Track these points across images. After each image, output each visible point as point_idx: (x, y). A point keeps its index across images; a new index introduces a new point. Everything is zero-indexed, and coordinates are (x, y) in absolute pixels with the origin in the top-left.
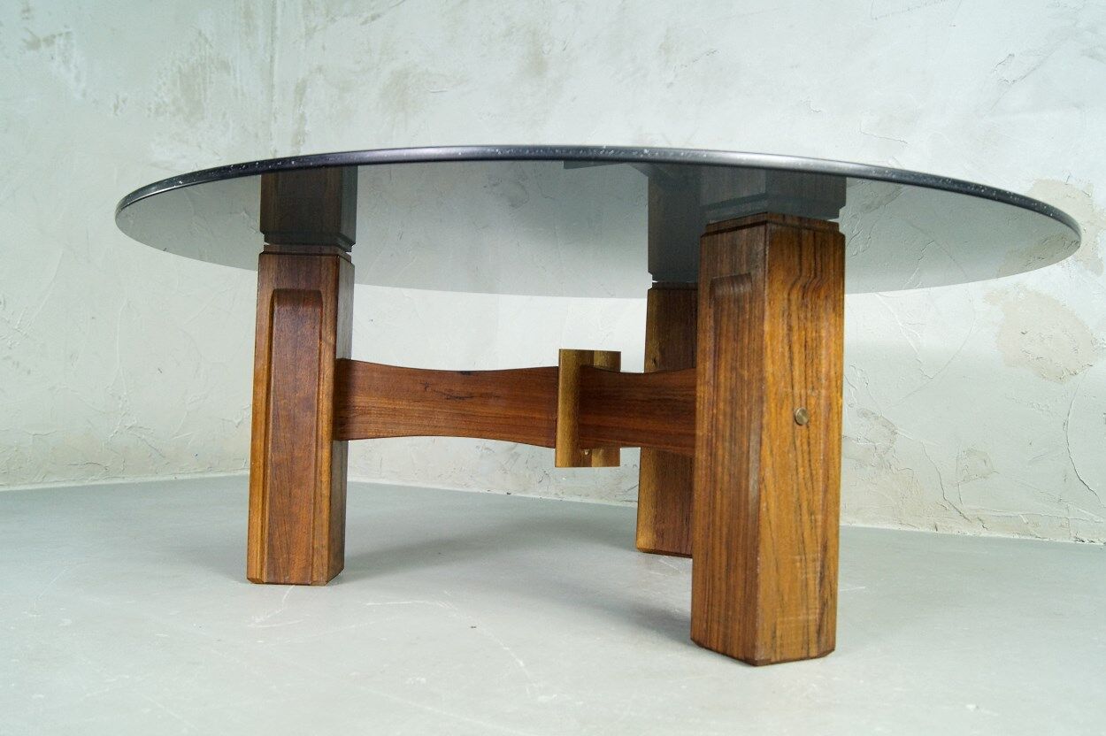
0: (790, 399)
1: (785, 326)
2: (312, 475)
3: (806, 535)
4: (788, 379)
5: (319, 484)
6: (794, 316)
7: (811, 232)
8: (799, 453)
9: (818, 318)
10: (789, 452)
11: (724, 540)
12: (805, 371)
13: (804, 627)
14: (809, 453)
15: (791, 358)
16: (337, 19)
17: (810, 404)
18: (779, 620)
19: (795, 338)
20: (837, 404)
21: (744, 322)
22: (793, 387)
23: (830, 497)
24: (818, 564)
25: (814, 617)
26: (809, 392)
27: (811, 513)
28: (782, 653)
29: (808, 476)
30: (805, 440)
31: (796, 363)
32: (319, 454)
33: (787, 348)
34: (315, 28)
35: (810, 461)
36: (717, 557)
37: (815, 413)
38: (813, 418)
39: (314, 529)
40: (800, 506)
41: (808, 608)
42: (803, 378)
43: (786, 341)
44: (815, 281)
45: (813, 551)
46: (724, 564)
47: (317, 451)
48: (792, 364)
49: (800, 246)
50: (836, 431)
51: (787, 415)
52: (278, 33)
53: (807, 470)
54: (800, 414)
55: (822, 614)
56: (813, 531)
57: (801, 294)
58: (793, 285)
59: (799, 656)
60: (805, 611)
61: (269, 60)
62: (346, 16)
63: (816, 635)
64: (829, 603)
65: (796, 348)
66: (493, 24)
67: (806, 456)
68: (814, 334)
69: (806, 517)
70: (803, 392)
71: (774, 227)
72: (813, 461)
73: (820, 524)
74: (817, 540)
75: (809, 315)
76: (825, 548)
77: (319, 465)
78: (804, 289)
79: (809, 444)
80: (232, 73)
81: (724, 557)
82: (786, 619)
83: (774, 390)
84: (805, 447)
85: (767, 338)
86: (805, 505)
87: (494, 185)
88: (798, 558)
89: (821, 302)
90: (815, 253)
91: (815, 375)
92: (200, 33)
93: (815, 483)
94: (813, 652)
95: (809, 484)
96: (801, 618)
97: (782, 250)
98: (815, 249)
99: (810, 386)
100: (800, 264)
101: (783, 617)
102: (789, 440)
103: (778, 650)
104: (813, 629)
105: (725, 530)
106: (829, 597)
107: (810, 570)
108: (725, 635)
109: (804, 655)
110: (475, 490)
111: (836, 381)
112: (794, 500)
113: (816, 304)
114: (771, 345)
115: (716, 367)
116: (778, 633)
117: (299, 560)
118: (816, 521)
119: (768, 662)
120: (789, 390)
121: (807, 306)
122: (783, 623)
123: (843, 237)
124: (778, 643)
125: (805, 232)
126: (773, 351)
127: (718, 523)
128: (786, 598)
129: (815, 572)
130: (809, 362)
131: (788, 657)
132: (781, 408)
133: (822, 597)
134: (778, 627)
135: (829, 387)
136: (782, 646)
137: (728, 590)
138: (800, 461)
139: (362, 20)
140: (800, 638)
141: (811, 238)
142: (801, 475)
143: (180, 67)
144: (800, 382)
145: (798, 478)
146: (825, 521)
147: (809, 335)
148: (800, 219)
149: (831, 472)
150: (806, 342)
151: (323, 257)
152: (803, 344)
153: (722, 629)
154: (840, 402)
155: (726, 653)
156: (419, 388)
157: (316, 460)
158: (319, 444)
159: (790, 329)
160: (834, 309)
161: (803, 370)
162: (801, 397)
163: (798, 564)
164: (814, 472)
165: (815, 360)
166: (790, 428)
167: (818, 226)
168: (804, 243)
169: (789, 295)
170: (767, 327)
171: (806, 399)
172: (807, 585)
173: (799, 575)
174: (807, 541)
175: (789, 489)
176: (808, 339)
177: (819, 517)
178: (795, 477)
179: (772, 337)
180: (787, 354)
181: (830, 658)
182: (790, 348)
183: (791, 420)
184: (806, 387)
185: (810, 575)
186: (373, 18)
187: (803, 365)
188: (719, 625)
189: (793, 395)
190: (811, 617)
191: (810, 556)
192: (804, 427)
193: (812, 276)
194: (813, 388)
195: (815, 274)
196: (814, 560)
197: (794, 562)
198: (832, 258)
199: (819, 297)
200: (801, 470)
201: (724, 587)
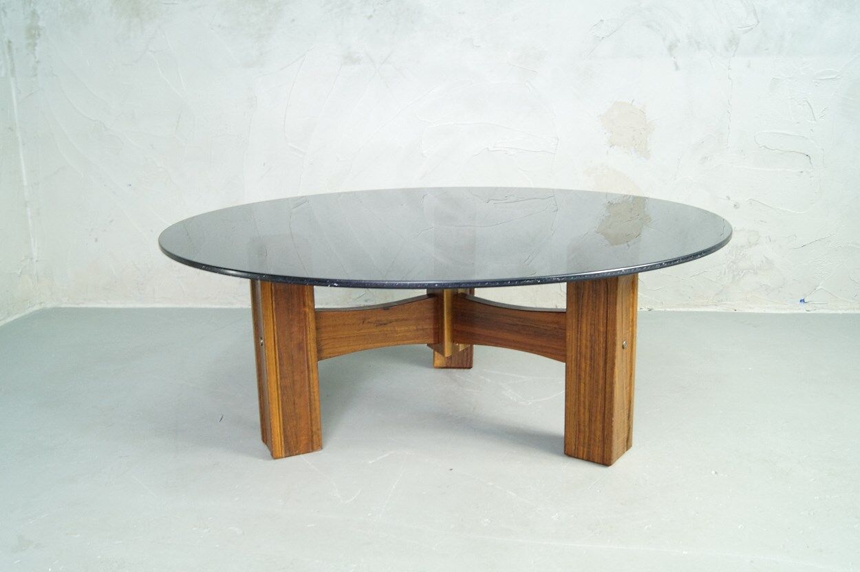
6: (623, 297)
8: (624, 362)
11: (587, 407)
15: (622, 318)
19: (624, 307)
24: (628, 410)
26: (627, 331)
27: (626, 388)
36: (582, 415)
43: (621, 310)
54: (625, 344)
69: (625, 391)
81: (587, 416)
86: (624, 386)
88: (622, 411)
104: (626, 439)
107: (625, 414)
115: (579, 322)
127: (582, 399)
128: (619, 431)
138: (624, 366)
142: (624, 372)
153: (586, 449)
159: (622, 303)
162: (624, 335)
163: (622, 414)
181: (630, 450)
182: (622, 313)
187: (626, 319)
188: (584, 447)
191: (626, 408)
200: (624, 370)
201: (587, 429)
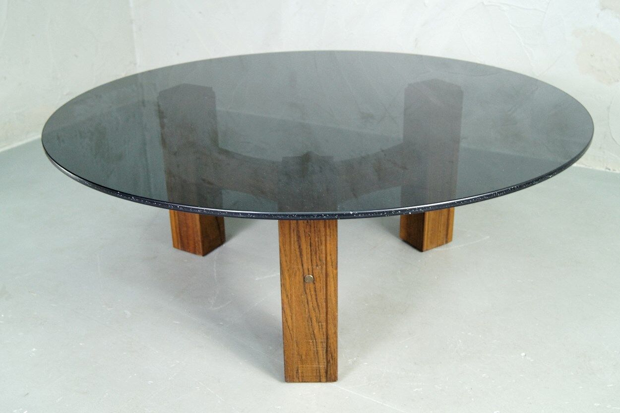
0: (301, 271)
3: (315, 332)
4: (299, 262)
6: (302, 232)
8: (309, 295)
9: (319, 231)
10: (301, 295)
12: (311, 258)
13: (317, 370)
14: (316, 295)
15: (300, 252)
17: (315, 273)
18: (300, 366)
19: (303, 242)
20: (333, 272)
22: (303, 265)
23: (330, 316)
24: (325, 345)
25: (322, 366)
26: (314, 267)
27: (319, 322)
29: (315, 305)
30: (312, 290)
31: (304, 253)
33: (297, 247)
35: (316, 299)
37: (319, 277)
38: (318, 279)
40: (311, 319)
41: (318, 362)
42: (310, 260)
43: (296, 244)
45: (320, 338)
48: (301, 254)
50: (333, 286)
51: (299, 278)
53: (315, 303)
55: (327, 366)
56: (320, 330)
59: (314, 381)
60: (317, 363)
63: (325, 374)
64: (331, 362)
65: (304, 247)
67: (314, 296)
68: (316, 239)
69: (315, 324)
70: (310, 267)
72: (318, 299)
73: (324, 327)
74: (323, 334)
75: (313, 229)
76: (328, 338)
79: (315, 291)
82: (304, 366)
83: (287, 268)
84: (313, 293)
86: (314, 320)
88: (311, 341)
91: (318, 258)
93: (320, 309)
94: (324, 380)
95: (317, 310)
96: (315, 366)
99: (315, 264)
101: (303, 364)
102: (302, 290)
104: (323, 371)
106: (331, 359)
107: (319, 346)
109: (318, 380)
111: (332, 263)
112: (307, 316)
114: (284, 248)
116: (300, 371)
118: (322, 325)
120: (300, 266)
121: (310, 226)
122: (302, 368)
124: (300, 375)
126: (285, 251)
128: (304, 357)
129: (322, 348)
130: (313, 253)
131: (306, 380)
132: (295, 276)
133: (327, 359)
134: (299, 369)
136: (303, 377)
138: (310, 299)
140: (315, 374)
142: (311, 305)
144: (307, 263)
145: (308, 307)
146: (327, 326)
147: (313, 240)
149: (330, 304)
150: (311, 243)
152: (309, 245)
159: (299, 238)
161: (309, 257)
162: (309, 271)
163: (311, 344)
164: (320, 304)
165: (318, 252)
166: (302, 284)
171: (313, 271)
172: (317, 353)
173: (312, 348)
174: (317, 334)
175: (303, 311)
176: (313, 242)
177: (324, 324)
178: (306, 306)
179: (284, 244)
180: (297, 250)
182: (300, 247)
183: (302, 281)
184: (312, 265)
185: (320, 349)
187: (309, 255)
189: (303, 269)
190: (321, 366)
191: (319, 341)
192: (311, 284)
194: (317, 266)
196: (322, 342)
197: (308, 343)
200: (310, 303)
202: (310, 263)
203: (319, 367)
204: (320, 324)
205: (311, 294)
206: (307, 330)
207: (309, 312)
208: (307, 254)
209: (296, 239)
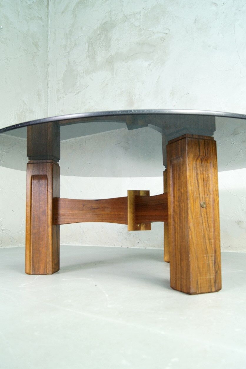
0: (199, 199)
1: (195, 173)
2: (46, 237)
3: (208, 247)
4: (198, 192)
5: (48, 240)
6: (198, 169)
7: (203, 140)
8: (203, 218)
9: (208, 170)
10: (199, 218)
11: (179, 251)
12: (204, 189)
13: (209, 281)
15: (198, 184)
16: (67, 94)
17: (207, 200)
18: (199, 278)
19: (199, 177)
20: (217, 200)
21: (181, 172)
22: (199, 194)
23: (216, 233)
24: (213, 258)
25: (213, 277)
26: (206, 196)
27: (209, 239)
28: (201, 290)
29: (207, 226)
30: (205, 213)
31: (200, 186)
32: (48, 230)
33: (196, 181)
34: (60, 97)
35: (208, 220)
37: (209, 203)
38: (208, 206)
39: (47, 255)
40: (205, 237)
41: (210, 274)
42: (203, 191)
43: (196, 178)
44: (206, 157)
45: (211, 253)
46: (179, 259)
47: (47, 229)
48: (198, 186)
49: (199, 145)
50: (217, 209)
51: (198, 204)
52: (49, 100)
53: (207, 224)
54: (203, 204)
55: (216, 276)
56: (211, 246)
57: (200, 162)
58: (197, 159)
59: (208, 291)
60: (209, 275)
61: (46, 109)
62: (70, 93)
63: (214, 284)
64: (218, 272)
65: (200, 181)
66: (116, 91)
67: (206, 219)
68: (206, 176)
69: (207, 241)
70: (203, 196)
71: (189, 139)
72: (209, 221)
73: (213, 243)
74: (212, 249)
75: (204, 169)
76: (215, 252)
77: (48, 233)
78: (202, 160)
79: (207, 215)
80: (34, 113)
81: (179, 257)
82: (202, 277)
83: (192, 196)
84: (206, 216)
85: (188, 177)
86: (207, 236)
87: (119, 143)
88: (205, 255)
89: (208, 165)
90: (205, 147)
91: (208, 190)
92: (23, 102)
93: (210, 228)
94: (213, 290)
95: (208, 229)
96: (208, 277)
97: (192, 146)
98: (205, 146)
99: (206, 194)
100: (200, 151)
101: (201, 277)
102: (199, 213)
103: (199, 289)
104: (213, 281)
105: (179, 247)
106: (218, 270)
107: (210, 260)
108: (181, 284)
109: (210, 290)
110: (117, 246)
111: (216, 192)
112: (203, 234)
113: (206, 165)
114: (190, 179)
115: (174, 189)
116: (199, 283)
117: (42, 266)
119: (195, 293)
120: (198, 195)
121: (203, 166)
122: (201, 279)
123: (215, 142)
124: (199, 286)
125: (201, 140)
126: (191, 182)
127: (177, 244)
128: (201, 270)
129: (212, 261)
130: (205, 186)
131: (203, 291)
132: (195, 202)
133: (215, 270)
134: (199, 281)
135: (213, 194)
136: (201, 287)
137: (181, 268)
138: (204, 221)
139: (75, 94)
140: (208, 285)
141: (203, 142)
142: (204, 225)
143: (17, 113)
145: (203, 227)
146: (215, 242)
147: (205, 176)
148: (199, 136)
149: (216, 224)
150: (204, 179)
151: (47, 164)
152: (203, 179)
154: (218, 199)
155: (181, 291)
156: (81, 206)
157: (47, 232)
158: (48, 226)
159: (197, 174)
160: (213, 167)
161: (203, 188)
162: (203, 198)
163: (205, 258)
164: (210, 225)
165: (208, 185)
166: (199, 209)
167: (206, 138)
168: (201, 144)
169: (196, 162)
170: (188, 173)
171: (205, 198)
172: (209, 265)
173: (206, 262)
174: (208, 249)
175: (200, 231)
176: (205, 178)
177: (213, 241)
179: (190, 177)
180: (196, 183)
181: (220, 292)
182: (198, 181)
183: (199, 206)
184: (205, 194)
185: (210, 262)
186: (78, 93)
187: (203, 187)
188: (179, 281)
189: (200, 197)
190: (212, 277)
191: (210, 255)
192: (205, 208)
193: (204, 155)
194: (207, 195)
195: (205, 154)
196: (211, 256)
197: (203, 257)
198: (211, 149)
199: (207, 163)
200: (204, 224)
201: (180, 266)
202: (203, 193)
203: (210, 278)
204: (210, 241)
205: (204, 217)
206: (203, 245)
207: (204, 231)
208: (202, 186)
209: (195, 175)
